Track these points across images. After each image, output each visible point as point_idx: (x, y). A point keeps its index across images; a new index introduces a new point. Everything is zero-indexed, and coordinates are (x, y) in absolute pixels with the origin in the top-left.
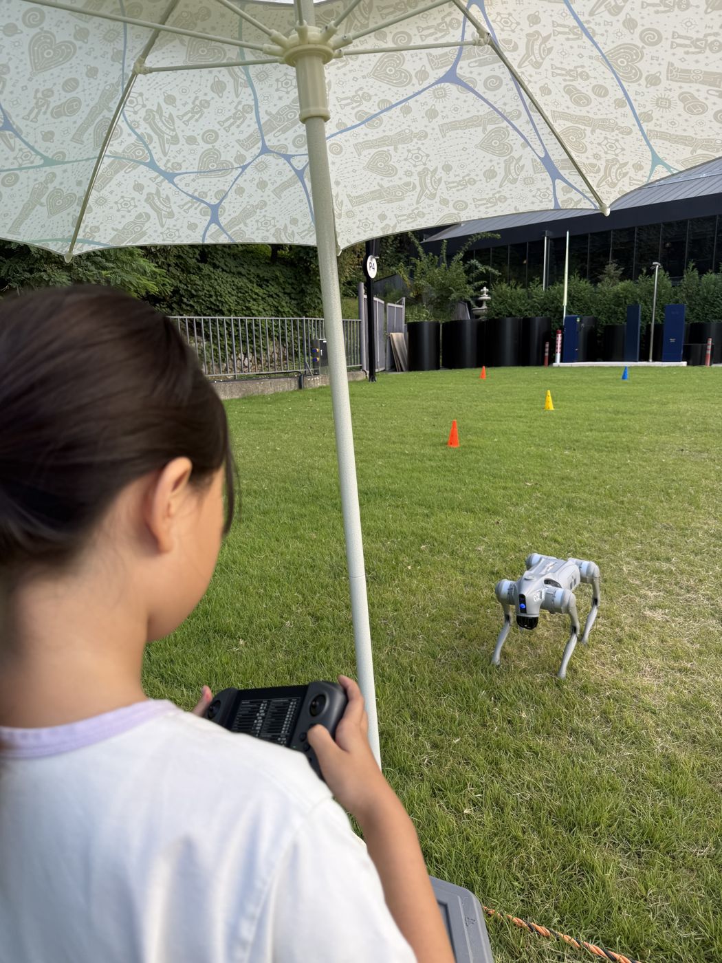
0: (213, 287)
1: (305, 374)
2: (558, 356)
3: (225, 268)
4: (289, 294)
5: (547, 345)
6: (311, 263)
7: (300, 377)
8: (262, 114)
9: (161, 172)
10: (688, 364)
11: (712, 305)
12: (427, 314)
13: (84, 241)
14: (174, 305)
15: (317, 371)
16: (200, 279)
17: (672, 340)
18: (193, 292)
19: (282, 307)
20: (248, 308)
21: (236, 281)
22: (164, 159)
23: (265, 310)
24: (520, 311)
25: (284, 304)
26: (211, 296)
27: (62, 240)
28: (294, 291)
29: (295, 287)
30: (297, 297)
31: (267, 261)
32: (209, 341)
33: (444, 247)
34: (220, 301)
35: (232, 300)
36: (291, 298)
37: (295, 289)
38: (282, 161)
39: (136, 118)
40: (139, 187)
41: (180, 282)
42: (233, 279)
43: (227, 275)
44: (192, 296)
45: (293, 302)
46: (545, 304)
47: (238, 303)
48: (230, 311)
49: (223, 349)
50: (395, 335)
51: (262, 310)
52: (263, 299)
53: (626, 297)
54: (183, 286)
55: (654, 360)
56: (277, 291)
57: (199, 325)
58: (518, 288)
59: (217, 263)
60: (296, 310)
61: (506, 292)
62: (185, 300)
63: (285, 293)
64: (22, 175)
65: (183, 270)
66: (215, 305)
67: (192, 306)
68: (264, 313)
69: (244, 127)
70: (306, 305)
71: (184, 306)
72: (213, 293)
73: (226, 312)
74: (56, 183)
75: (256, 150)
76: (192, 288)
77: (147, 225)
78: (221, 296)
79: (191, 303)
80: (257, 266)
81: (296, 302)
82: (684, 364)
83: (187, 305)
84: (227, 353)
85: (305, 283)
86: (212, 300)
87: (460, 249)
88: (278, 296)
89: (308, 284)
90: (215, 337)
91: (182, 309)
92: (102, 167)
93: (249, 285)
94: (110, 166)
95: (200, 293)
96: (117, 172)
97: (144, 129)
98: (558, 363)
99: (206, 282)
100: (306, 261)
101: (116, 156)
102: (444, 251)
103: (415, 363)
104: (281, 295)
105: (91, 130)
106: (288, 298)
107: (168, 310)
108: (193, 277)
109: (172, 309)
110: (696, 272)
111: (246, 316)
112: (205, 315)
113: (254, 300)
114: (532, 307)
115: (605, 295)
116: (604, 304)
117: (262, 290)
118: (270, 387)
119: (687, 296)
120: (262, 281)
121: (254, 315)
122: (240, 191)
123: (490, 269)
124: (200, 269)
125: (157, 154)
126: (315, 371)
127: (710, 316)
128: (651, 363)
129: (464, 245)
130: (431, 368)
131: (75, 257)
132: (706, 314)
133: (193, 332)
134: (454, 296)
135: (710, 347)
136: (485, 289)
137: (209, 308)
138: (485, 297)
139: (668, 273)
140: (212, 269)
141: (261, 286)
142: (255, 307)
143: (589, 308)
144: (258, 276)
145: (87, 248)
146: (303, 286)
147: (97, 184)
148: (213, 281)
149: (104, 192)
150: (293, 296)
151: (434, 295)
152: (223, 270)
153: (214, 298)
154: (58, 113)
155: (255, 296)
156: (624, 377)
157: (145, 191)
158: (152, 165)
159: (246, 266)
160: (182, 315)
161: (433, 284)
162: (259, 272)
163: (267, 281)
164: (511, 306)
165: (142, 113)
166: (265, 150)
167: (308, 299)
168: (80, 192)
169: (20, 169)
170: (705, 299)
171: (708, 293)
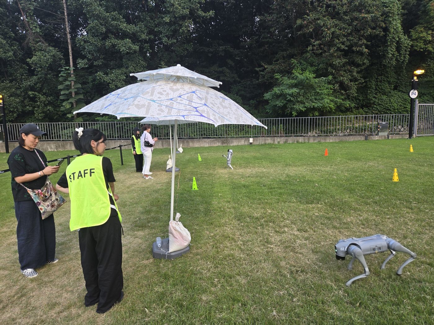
1: (371, 135)
7: (366, 136)
15: (378, 134)
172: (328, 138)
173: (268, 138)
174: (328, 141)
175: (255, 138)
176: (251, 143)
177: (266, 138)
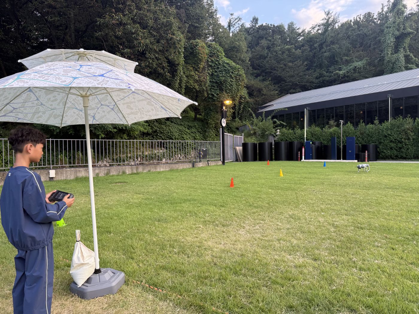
0: (170, 130)
1: (196, 162)
2: (303, 157)
3: (176, 122)
4: (200, 132)
5: (299, 153)
6: (209, 120)
7: (193, 163)
8: (99, 99)
9: (79, 110)
10: (358, 161)
11: (371, 137)
12: (254, 140)
13: (64, 124)
14: (154, 136)
15: (201, 161)
16: (165, 127)
17: (350, 151)
18: (162, 131)
19: (197, 137)
20: (183, 137)
21: (179, 127)
22: (79, 108)
23: (189, 138)
24: (291, 139)
25: (197, 135)
26: (169, 133)
27: (59, 123)
28: (202, 131)
29: (203, 129)
30: (203, 133)
31: (193, 120)
32: (167, 149)
33: (264, 114)
34: (172, 135)
35: (176, 135)
36: (200, 133)
37: (203, 130)
38: (107, 107)
39: (71, 100)
40: (74, 113)
41: (158, 128)
42: (178, 127)
43: (176, 125)
44: (162, 133)
45: (201, 135)
46: (301, 136)
47: (179, 135)
48: (175, 138)
49: (172, 153)
50: (238, 148)
51: (188, 138)
52: (189, 134)
53: (335, 134)
54: (158, 129)
55: (343, 159)
56: (195, 131)
57: (164, 143)
58: (290, 130)
59: (173, 121)
60: (202, 138)
61: (285, 131)
62: (159, 134)
63: (198, 132)
64: (47, 112)
65: (159, 124)
66: (170, 136)
67: (161, 137)
68: (189, 139)
69: (95, 101)
70: (206, 136)
71: (158, 137)
72: (169, 132)
73: (174, 139)
74: (55, 113)
75: (100, 105)
76: (162, 130)
77: (78, 120)
78: (172, 133)
79: (161, 135)
80: (188, 122)
81: (202, 135)
82: (356, 161)
83: (159, 136)
84: (174, 154)
85: (206, 128)
86: (169, 134)
87: (271, 115)
88: (195, 133)
89: (208, 128)
90: (169, 148)
91: (157, 138)
92: (65, 109)
93: (184, 129)
94: (67, 109)
95: (165, 132)
96: (69, 110)
97: (73, 102)
98: (303, 160)
99: (167, 128)
100: (207, 120)
101: (68, 107)
102: (264, 116)
103: (245, 158)
104: (196, 132)
105: (61, 103)
106: (199, 134)
107: (152, 138)
108: (163, 126)
109: (154, 138)
110: (364, 124)
111: (182, 140)
112: (166, 140)
113: (186, 134)
114: (296, 137)
115: (326, 133)
116: (326, 137)
117: (189, 131)
118: (181, 166)
119: (360, 134)
120: (189, 127)
121: (185, 140)
122: (99, 113)
123: (282, 122)
124: (166, 123)
125: (77, 107)
126: (200, 161)
127: (371, 142)
128: (342, 161)
129: (272, 113)
130: (252, 161)
131: (62, 127)
132: (369, 141)
133: (161, 146)
134: (267, 133)
135: (367, 154)
136: (278, 130)
137: (167, 137)
138: (278, 133)
139: (352, 124)
140: (170, 123)
141: (189, 129)
142: (186, 137)
143: (319, 138)
144: (188, 125)
145: (65, 125)
146: (205, 129)
147: (65, 112)
148: (170, 127)
149: (67, 114)
150: (201, 133)
151: (260, 133)
152: (175, 123)
153: (170, 133)
154: (53, 101)
155: (186, 133)
156: (324, 166)
157: (76, 113)
158: (76, 108)
159: (184, 122)
160: (157, 140)
161: (259, 128)
162: (189, 124)
163: (192, 127)
164: (287, 137)
165: (72, 99)
166: (102, 105)
167: (207, 134)
168: (62, 114)
169: (46, 111)
170: (368, 135)
171: (369, 132)
172: (158, 166)
173: (81, 169)
174: (159, 170)
175: (58, 170)
176: (52, 178)
177: (77, 169)
